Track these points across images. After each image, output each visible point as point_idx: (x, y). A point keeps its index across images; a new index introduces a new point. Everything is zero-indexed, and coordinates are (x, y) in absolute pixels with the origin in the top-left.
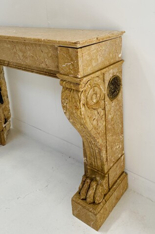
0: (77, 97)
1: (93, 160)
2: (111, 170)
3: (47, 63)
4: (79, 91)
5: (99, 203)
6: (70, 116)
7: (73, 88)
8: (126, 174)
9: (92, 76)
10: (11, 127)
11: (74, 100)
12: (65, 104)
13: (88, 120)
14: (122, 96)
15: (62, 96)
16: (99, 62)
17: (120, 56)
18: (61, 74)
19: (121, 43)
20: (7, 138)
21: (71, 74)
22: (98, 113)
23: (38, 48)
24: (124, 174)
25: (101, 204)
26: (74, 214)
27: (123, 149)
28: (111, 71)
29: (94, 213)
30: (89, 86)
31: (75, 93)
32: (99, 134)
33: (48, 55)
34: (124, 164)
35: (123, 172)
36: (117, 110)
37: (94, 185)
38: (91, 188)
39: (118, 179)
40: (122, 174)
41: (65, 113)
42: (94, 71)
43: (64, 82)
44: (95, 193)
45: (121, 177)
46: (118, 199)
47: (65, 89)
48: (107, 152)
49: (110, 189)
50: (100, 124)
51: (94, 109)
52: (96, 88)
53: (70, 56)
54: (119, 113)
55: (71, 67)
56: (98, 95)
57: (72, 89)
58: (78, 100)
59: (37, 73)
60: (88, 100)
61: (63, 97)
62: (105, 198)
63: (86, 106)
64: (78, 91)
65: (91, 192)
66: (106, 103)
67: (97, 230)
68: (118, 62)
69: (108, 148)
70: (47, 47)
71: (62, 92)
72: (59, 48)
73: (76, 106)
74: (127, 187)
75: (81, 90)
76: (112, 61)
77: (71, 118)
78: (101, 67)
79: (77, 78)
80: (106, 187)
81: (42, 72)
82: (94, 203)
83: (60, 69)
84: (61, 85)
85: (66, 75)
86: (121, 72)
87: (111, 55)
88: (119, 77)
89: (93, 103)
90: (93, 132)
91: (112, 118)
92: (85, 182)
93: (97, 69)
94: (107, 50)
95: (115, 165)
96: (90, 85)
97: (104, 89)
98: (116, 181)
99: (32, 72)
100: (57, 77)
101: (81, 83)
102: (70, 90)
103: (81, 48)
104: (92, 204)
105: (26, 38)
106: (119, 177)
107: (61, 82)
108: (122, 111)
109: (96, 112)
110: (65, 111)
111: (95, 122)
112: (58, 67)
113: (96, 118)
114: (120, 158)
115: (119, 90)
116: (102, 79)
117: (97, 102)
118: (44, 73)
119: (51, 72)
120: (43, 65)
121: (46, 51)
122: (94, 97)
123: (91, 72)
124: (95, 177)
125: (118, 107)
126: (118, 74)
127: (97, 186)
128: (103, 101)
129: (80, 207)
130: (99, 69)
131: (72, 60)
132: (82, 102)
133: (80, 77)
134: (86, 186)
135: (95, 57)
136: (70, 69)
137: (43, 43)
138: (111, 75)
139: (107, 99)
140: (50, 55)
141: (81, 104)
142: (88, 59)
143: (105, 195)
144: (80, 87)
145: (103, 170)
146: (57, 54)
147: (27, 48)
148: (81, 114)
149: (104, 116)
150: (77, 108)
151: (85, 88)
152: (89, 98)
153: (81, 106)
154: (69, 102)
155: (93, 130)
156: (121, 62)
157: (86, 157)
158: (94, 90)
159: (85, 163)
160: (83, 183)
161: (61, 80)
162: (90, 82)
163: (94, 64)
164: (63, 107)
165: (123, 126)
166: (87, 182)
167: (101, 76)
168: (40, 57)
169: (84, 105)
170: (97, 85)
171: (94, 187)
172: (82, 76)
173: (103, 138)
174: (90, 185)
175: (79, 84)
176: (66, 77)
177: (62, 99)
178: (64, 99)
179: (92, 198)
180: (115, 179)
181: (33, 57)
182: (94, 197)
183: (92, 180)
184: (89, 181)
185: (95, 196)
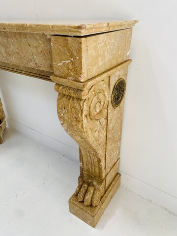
0: (78, 108)
1: (91, 167)
2: (108, 176)
3: (37, 61)
4: (81, 100)
5: (96, 206)
6: (68, 127)
7: (73, 95)
8: (120, 175)
9: (97, 79)
10: (7, 126)
11: (74, 111)
12: (62, 115)
13: (90, 133)
14: (124, 102)
15: (58, 105)
16: (106, 60)
17: (128, 54)
18: (56, 76)
19: (131, 38)
20: (3, 137)
21: (70, 76)
22: (100, 123)
23: (24, 40)
24: (118, 175)
25: (98, 206)
26: (71, 212)
27: (119, 154)
28: (117, 73)
29: (91, 215)
30: (93, 93)
31: (75, 101)
32: (99, 145)
33: (37, 50)
34: (119, 167)
35: (118, 174)
36: (119, 118)
37: (91, 190)
38: (88, 193)
39: (113, 181)
40: (116, 176)
41: (62, 124)
42: (100, 73)
43: (61, 87)
44: (92, 198)
45: (116, 178)
46: (112, 197)
47: (62, 96)
48: (105, 160)
49: (105, 191)
50: (101, 135)
51: (97, 120)
52: (100, 95)
53: (69, 50)
54: (119, 121)
55: (71, 67)
56: (102, 103)
57: (70, 97)
58: (79, 110)
59: (26, 74)
60: (91, 110)
61: (60, 106)
62: (102, 200)
63: (88, 117)
64: (79, 99)
65: (88, 197)
66: (109, 111)
67: (94, 227)
68: (126, 61)
69: (107, 156)
70: (36, 39)
71: (58, 100)
72: (53, 38)
73: (77, 118)
74: (119, 185)
75: (84, 98)
76: (120, 61)
77: (69, 129)
78: (107, 67)
79: (79, 82)
80: (102, 190)
81: (32, 74)
82: (91, 205)
83: (55, 69)
84: (57, 90)
85: (63, 78)
86: (127, 74)
87: (120, 52)
88: (124, 80)
89: (96, 113)
90: (94, 145)
91: (113, 127)
92: (82, 186)
93: (103, 70)
94: (116, 45)
95: (112, 170)
96: (94, 91)
97: (108, 96)
98: (111, 183)
99: (21, 73)
100: (50, 80)
101: (85, 89)
102: (69, 97)
103: (86, 36)
104: (89, 207)
105: (6, 25)
106: (114, 179)
107: (57, 87)
108: (122, 118)
109: (98, 122)
110: (62, 122)
111: (97, 134)
112: (51, 66)
113: (98, 129)
114: (116, 163)
115: (123, 96)
116: (107, 83)
117: (101, 111)
118: (34, 75)
119: (43, 74)
120: (32, 65)
121: (35, 45)
122: (98, 105)
123: (96, 74)
124: (92, 182)
125: (119, 115)
126: (123, 78)
127: (94, 191)
128: (106, 110)
129: (77, 208)
130: (105, 70)
131: (72, 56)
132: (84, 114)
133: (82, 81)
134: (83, 190)
135: (102, 53)
136: (68, 69)
137: (29, 31)
138: (117, 79)
139: (110, 106)
140: (40, 50)
141: (83, 115)
142: (94, 54)
143: (102, 197)
144: (83, 94)
145: (100, 176)
146: (50, 49)
147: (10, 40)
148: (82, 127)
149: (105, 126)
150: (78, 120)
151: (88, 96)
152: (92, 107)
153: (83, 118)
154: (68, 112)
155: (95, 142)
156: (129, 62)
157: (83, 162)
158: (98, 98)
159: (81, 167)
160: (80, 187)
161: (57, 84)
162: (95, 88)
163: (100, 63)
164: (60, 118)
165: (121, 133)
166: (85, 187)
167: (107, 80)
168: (27, 53)
169: (86, 116)
170: (101, 91)
171: (92, 191)
172: (86, 79)
173: (102, 148)
174: (87, 189)
175: (81, 91)
176: (63, 81)
177: (58, 108)
178: (60, 109)
179: (90, 202)
180: (111, 181)
181: (18, 53)
182: (91, 201)
183: (89, 185)
184: (86, 185)
185: (93, 200)
